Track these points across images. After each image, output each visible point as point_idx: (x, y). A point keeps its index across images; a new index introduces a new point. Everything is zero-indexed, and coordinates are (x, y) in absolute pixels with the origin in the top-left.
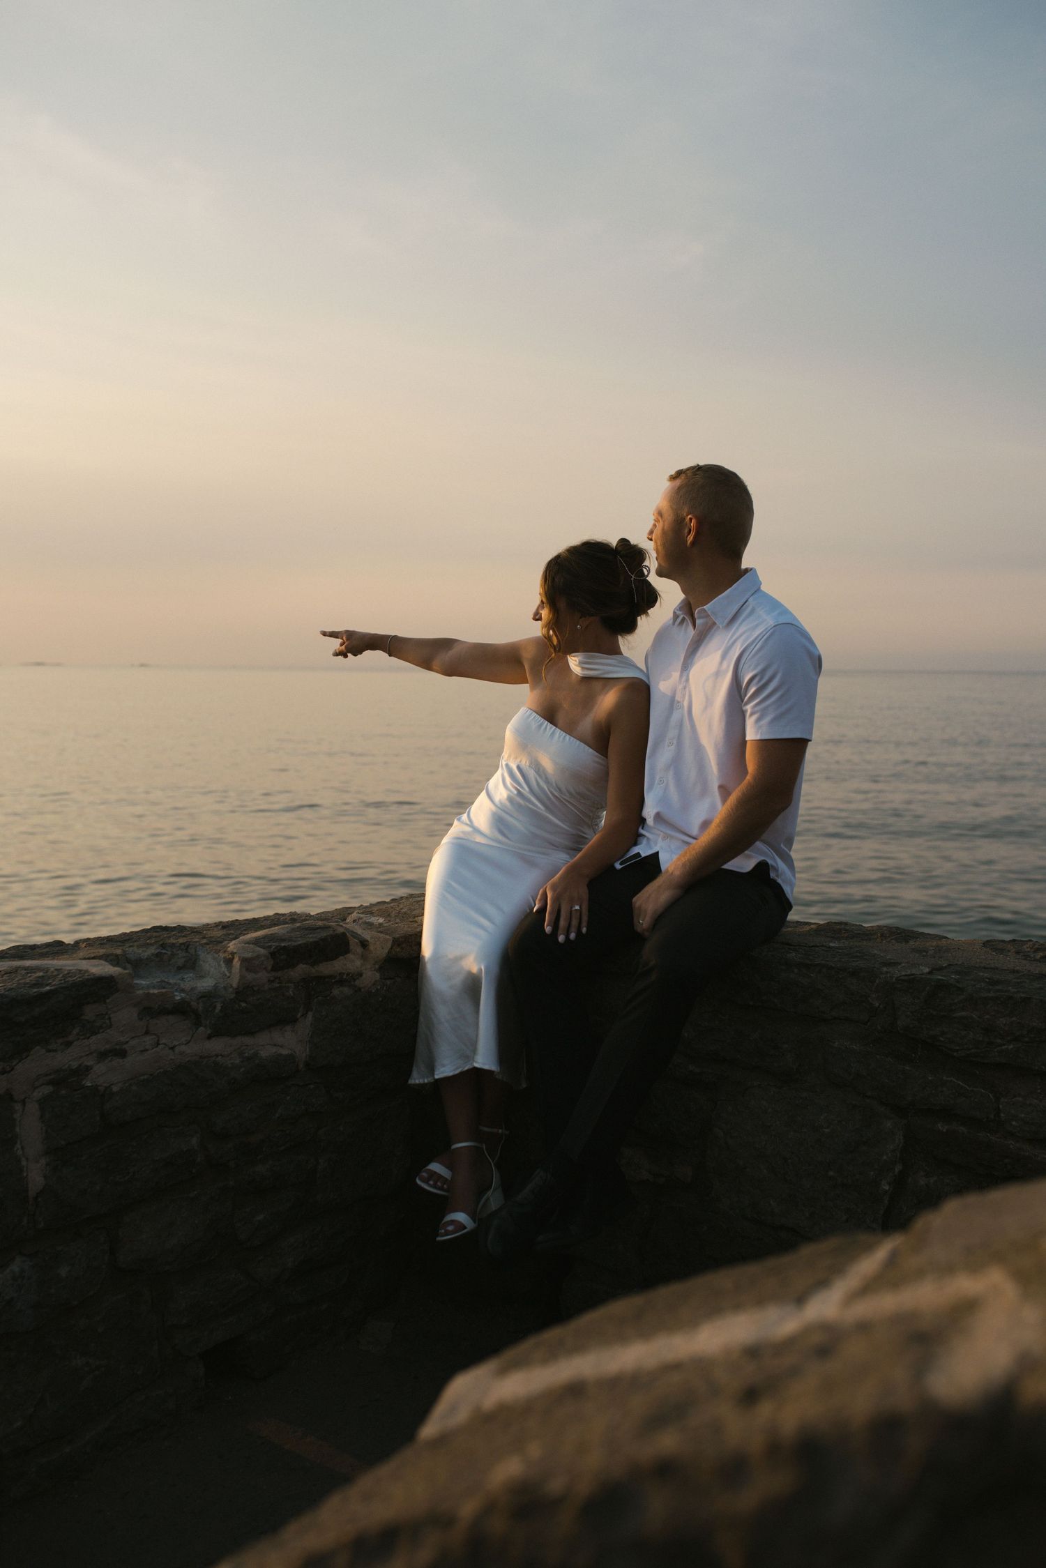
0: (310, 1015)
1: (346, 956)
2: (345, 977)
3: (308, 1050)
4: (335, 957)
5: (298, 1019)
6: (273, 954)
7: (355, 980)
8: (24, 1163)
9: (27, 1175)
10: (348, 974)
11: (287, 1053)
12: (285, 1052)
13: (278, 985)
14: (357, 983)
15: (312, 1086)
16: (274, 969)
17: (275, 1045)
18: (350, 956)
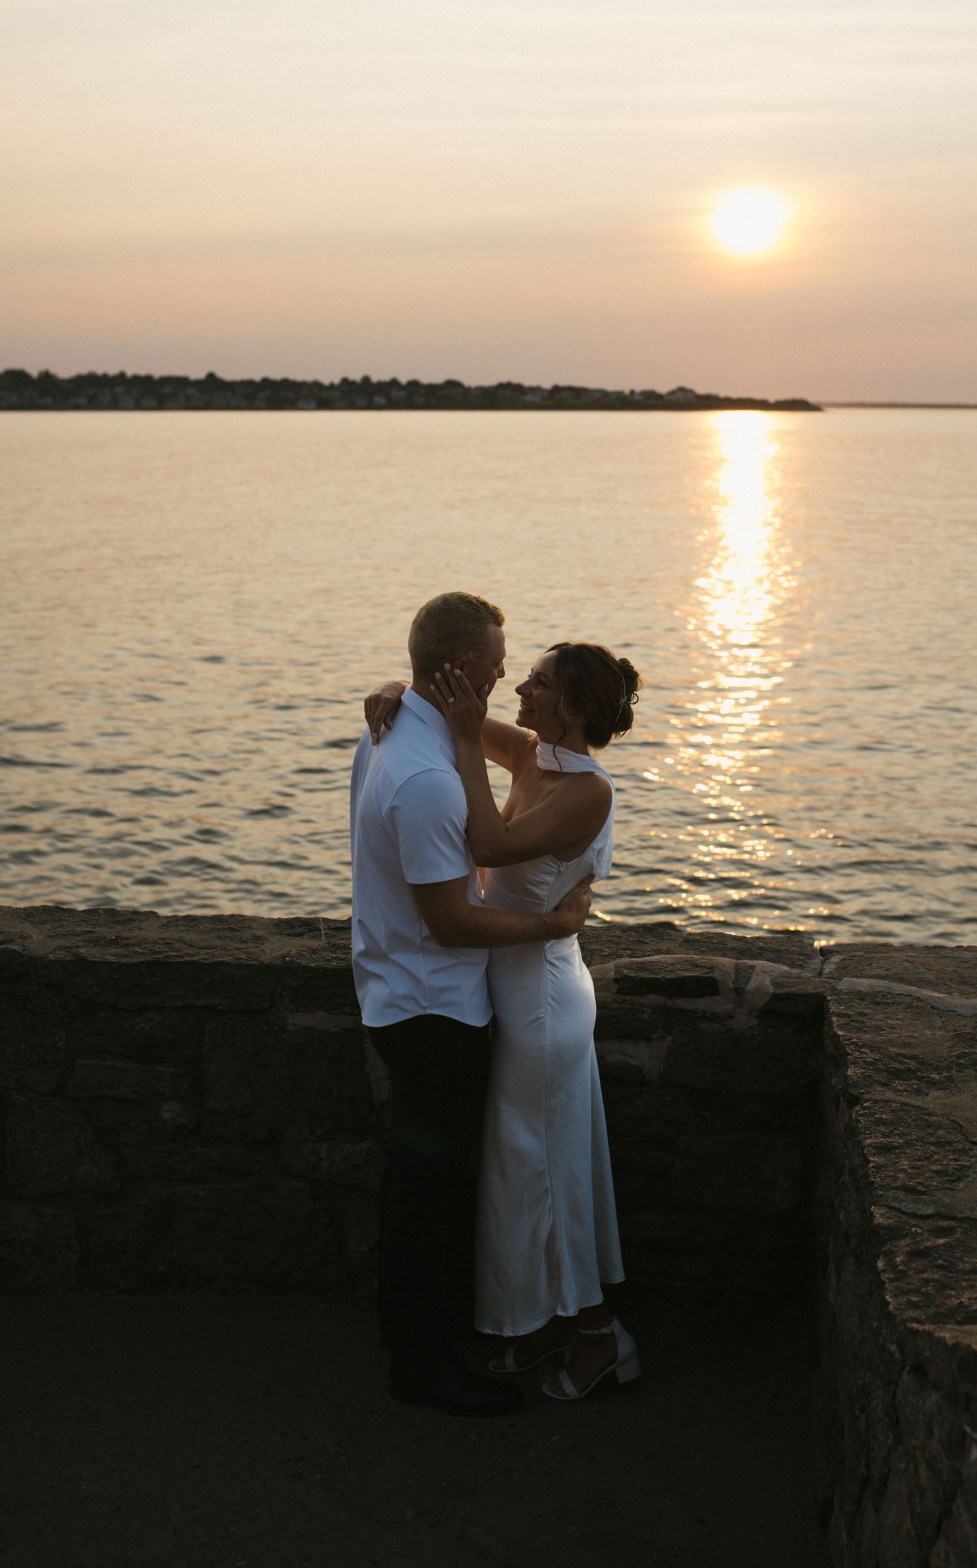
0: (669, 1039)
1: (713, 998)
2: (708, 1015)
3: (662, 1067)
4: (700, 995)
5: (652, 1040)
6: (616, 981)
7: (725, 1021)
8: (371, 1079)
9: (374, 1088)
10: (711, 1014)
11: (636, 1063)
12: (633, 1062)
13: (630, 1006)
14: (727, 1023)
15: (669, 1098)
16: (618, 992)
17: (624, 1054)
18: (718, 998)
